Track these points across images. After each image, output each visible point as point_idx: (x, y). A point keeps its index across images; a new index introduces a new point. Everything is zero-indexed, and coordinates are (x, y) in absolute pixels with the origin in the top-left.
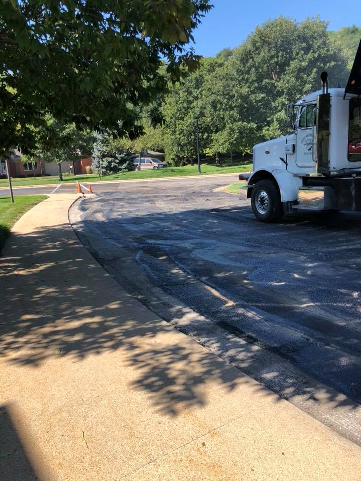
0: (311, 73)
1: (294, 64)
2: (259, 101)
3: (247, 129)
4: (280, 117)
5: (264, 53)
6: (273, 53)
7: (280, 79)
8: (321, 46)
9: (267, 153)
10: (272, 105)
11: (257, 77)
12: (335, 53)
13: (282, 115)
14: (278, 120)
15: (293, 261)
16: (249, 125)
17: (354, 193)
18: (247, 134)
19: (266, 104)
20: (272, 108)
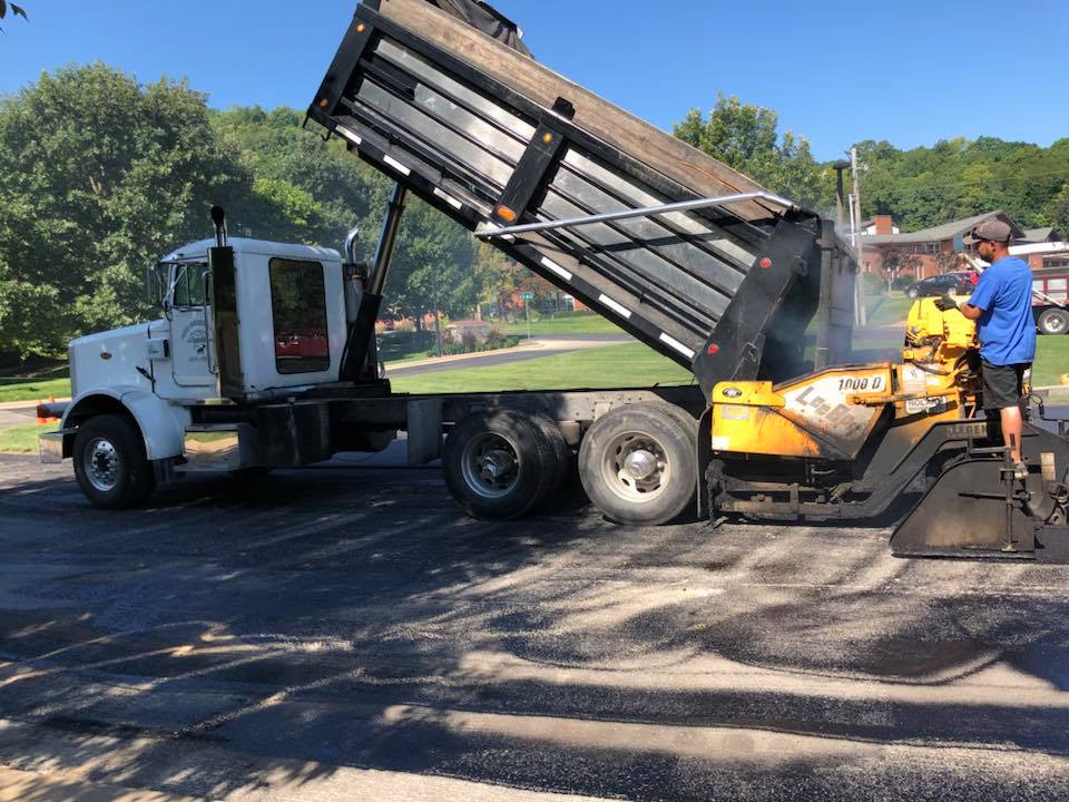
0: (181, 192)
1: (140, 168)
2: (62, 236)
3: (35, 299)
4: (118, 276)
5: (65, 134)
6: (88, 134)
7: (110, 193)
8: (197, 140)
9: (106, 356)
10: (95, 249)
11: (52, 182)
12: (225, 158)
13: (122, 270)
14: (111, 282)
15: (191, 576)
16: (39, 289)
17: (294, 433)
18: (32, 309)
19: (82, 246)
20: (95, 255)
